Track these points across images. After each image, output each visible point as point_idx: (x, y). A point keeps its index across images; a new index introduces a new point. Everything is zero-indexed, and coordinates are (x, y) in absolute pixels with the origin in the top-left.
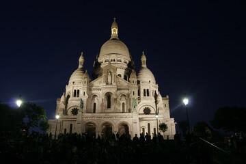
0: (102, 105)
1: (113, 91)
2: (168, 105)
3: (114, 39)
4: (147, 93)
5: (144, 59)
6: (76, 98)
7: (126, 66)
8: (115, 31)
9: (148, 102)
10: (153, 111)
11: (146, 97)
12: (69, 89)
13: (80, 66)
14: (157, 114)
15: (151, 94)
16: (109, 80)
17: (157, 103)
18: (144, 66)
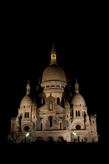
0: (46, 125)
1: (54, 115)
2: (95, 122)
3: (53, 65)
4: (78, 114)
5: (77, 86)
6: (27, 119)
7: (63, 91)
8: (54, 56)
9: (79, 120)
10: (82, 127)
11: (78, 117)
12: (21, 111)
13: (28, 93)
14: (85, 129)
15: (81, 114)
16: (51, 107)
17: (85, 121)
18: (77, 92)
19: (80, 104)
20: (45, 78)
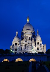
0: (24, 48)
3: (28, 24)
4: (38, 43)
5: (38, 32)
6: (16, 46)
7: (32, 34)
8: (28, 20)
11: (38, 45)
15: (39, 44)
17: (41, 46)
18: (38, 34)
19: (39, 39)
20: (24, 29)
